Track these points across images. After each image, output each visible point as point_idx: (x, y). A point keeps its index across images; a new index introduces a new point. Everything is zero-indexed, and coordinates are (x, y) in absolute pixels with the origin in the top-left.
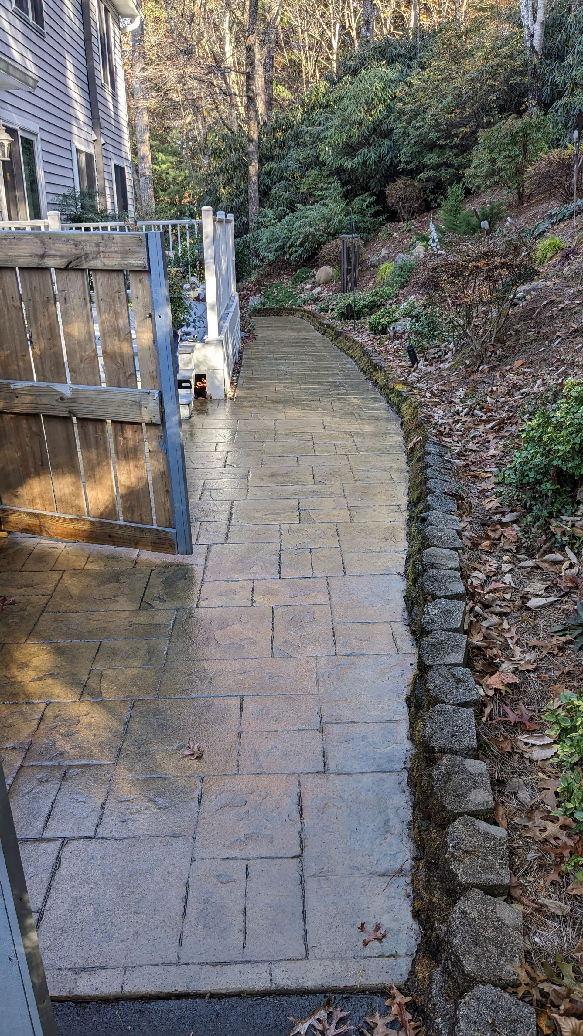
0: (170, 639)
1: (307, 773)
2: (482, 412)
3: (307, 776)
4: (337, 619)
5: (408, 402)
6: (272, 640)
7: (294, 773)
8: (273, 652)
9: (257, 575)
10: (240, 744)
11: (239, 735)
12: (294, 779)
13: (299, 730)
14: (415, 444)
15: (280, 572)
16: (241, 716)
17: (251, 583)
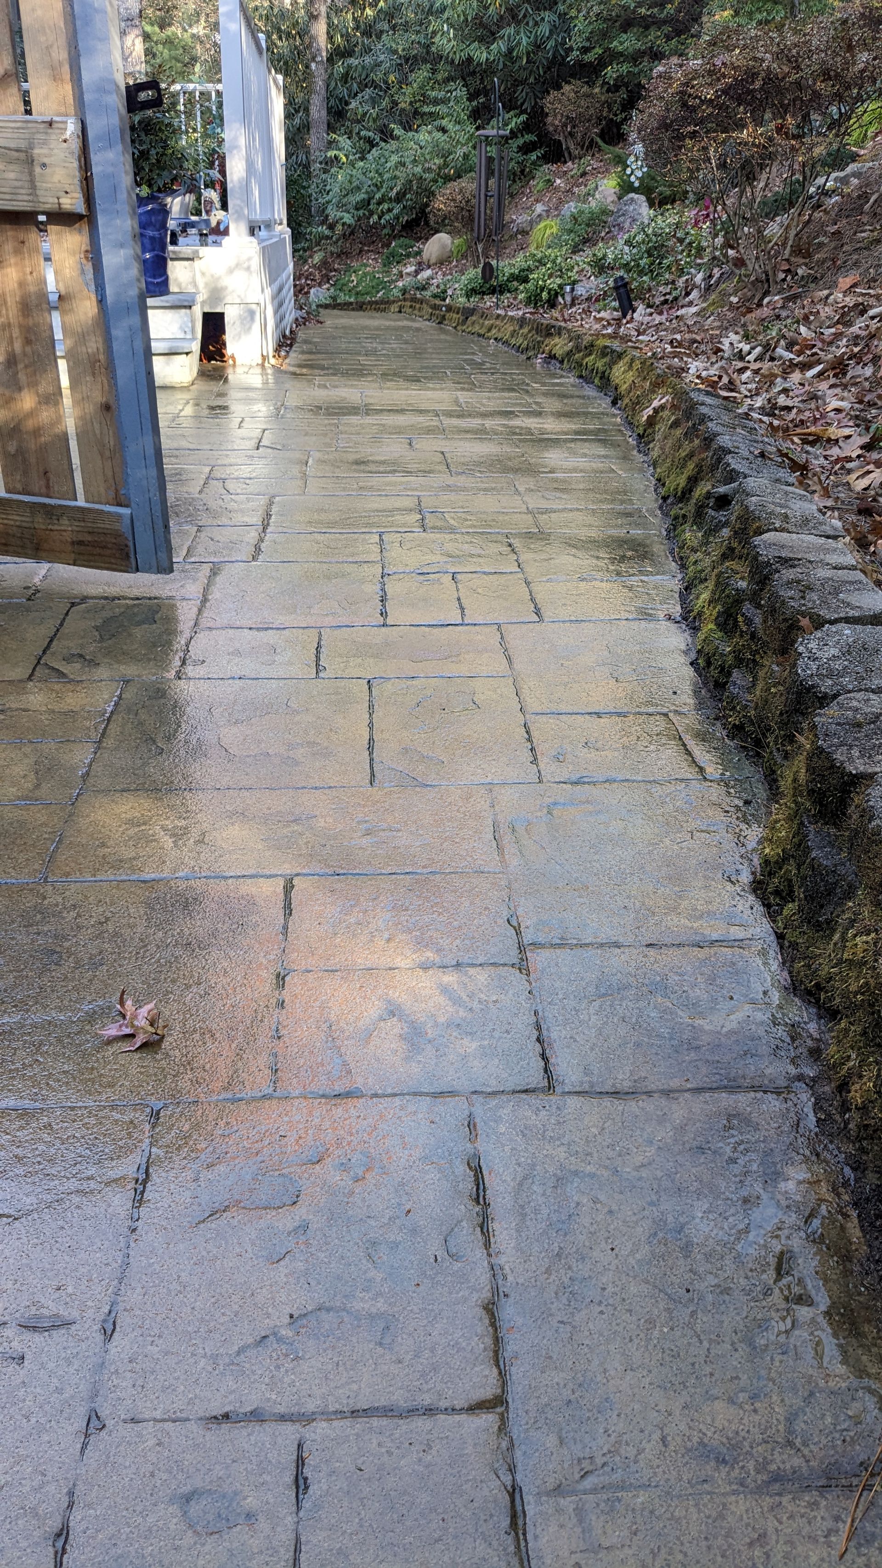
0: (100, 742)
1: (495, 1093)
2: (791, 352)
3: (493, 1102)
4: (533, 705)
5: (627, 359)
6: (371, 748)
7: (452, 1093)
8: (373, 775)
9: (330, 618)
10: (281, 1004)
11: (280, 980)
12: (455, 1109)
13: (458, 965)
14: (656, 411)
15: (384, 614)
16: (285, 927)
17: (314, 633)
